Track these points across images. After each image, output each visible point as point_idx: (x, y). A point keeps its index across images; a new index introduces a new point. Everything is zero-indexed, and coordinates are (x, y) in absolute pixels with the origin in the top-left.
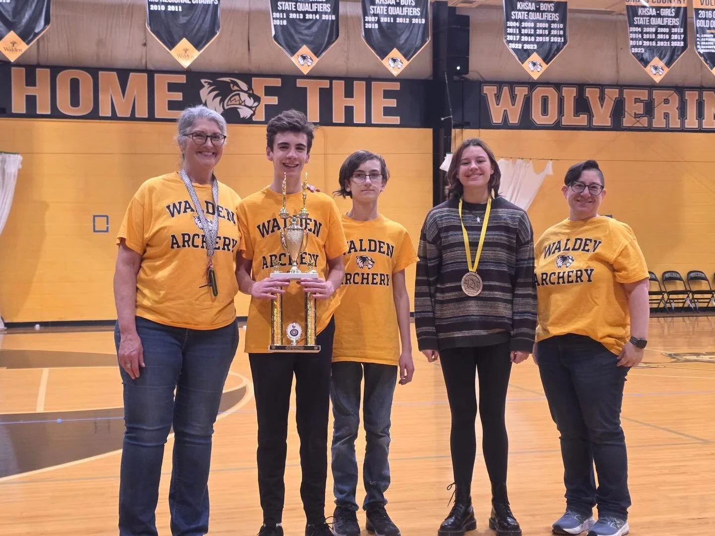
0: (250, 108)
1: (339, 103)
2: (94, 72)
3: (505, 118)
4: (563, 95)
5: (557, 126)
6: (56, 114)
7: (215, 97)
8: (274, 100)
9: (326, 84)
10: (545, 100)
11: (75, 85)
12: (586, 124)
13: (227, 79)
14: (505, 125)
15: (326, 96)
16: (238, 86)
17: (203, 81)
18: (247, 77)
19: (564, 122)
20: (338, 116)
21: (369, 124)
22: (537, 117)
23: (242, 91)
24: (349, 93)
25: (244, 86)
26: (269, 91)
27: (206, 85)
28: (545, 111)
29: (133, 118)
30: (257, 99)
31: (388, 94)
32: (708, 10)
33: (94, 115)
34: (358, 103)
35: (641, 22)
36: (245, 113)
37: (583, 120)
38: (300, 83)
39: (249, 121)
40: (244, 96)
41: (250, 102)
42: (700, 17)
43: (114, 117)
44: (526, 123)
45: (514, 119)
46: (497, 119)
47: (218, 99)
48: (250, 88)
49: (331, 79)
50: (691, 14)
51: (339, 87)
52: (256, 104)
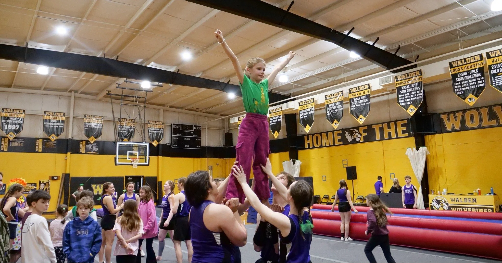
0: (359, 138)
1: (386, 132)
2: (320, 134)
3: (453, 127)
4: (481, 112)
5: (480, 127)
6: (314, 147)
7: (349, 136)
8: (365, 134)
9: (381, 125)
10: (472, 117)
11: (317, 138)
12: (496, 124)
13: (352, 130)
14: (454, 130)
15: (381, 129)
16: (355, 131)
17: (346, 131)
18: (357, 128)
19: (483, 125)
20: (386, 137)
21: (397, 138)
22: (469, 124)
23: (356, 132)
24: (389, 127)
25: (357, 131)
26: (364, 131)
27: (347, 132)
28: (472, 121)
29: (330, 146)
30: (361, 134)
31: (403, 125)
32: (497, 64)
33: (321, 146)
34: (393, 131)
35: (460, 80)
36: (358, 140)
37: (494, 122)
38: (373, 127)
39: (359, 142)
40: (357, 134)
41: (359, 136)
42: (492, 68)
43: (326, 146)
44: (463, 128)
45: (457, 127)
46: (449, 128)
47: (350, 136)
48: (359, 131)
49: (383, 123)
50: (486, 69)
51: (385, 126)
52: (361, 136)
